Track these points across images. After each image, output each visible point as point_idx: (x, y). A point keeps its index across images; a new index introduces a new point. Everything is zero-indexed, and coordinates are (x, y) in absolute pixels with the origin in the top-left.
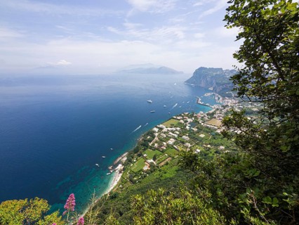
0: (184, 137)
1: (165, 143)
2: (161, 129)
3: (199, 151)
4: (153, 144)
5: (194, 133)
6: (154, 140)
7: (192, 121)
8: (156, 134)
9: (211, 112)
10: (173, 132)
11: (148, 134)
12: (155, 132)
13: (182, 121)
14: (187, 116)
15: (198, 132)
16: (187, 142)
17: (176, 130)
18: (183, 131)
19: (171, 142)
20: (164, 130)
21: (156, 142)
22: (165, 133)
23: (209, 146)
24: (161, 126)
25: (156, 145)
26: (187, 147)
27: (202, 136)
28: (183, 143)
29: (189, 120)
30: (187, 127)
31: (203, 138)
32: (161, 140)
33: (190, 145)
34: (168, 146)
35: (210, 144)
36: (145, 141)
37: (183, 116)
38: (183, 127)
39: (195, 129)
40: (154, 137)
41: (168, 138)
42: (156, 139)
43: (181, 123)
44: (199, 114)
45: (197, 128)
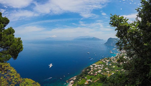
0: (106, 68)
1: (96, 72)
2: (94, 66)
3: (113, 73)
4: (90, 73)
5: (110, 66)
6: (91, 71)
7: (109, 61)
8: (92, 68)
9: (116, 56)
10: (100, 67)
11: (87, 69)
12: (91, 67)
13: (104, 61)
14: (106, 59)
15: (112, 66)
16: (107, 70)
17: (102, 66)
18: (105, 66)
19: (100, 71)
20: (95, 66)
21: (92, 72)
22: (96, 68)
23: (117, 70)
24: (94, 64)
25: (92, 73)
26: (108, 73)
27: (114, 67)
28: (106, 71)
29: (107, 61)
30: (107, 64)
31: (114, 68)
32: (94, 71)
33: (109, 72)
34: (98, 73)
35: (118, 70)
36: (86, 71)
37: (104, 59)
38: (105, 64)
39: (111, 65)
40: (91, 70)
41: (98, 70)
42: (92, 70)
43: (104, 63)
44: (111, 58)
45: (111, 64)
